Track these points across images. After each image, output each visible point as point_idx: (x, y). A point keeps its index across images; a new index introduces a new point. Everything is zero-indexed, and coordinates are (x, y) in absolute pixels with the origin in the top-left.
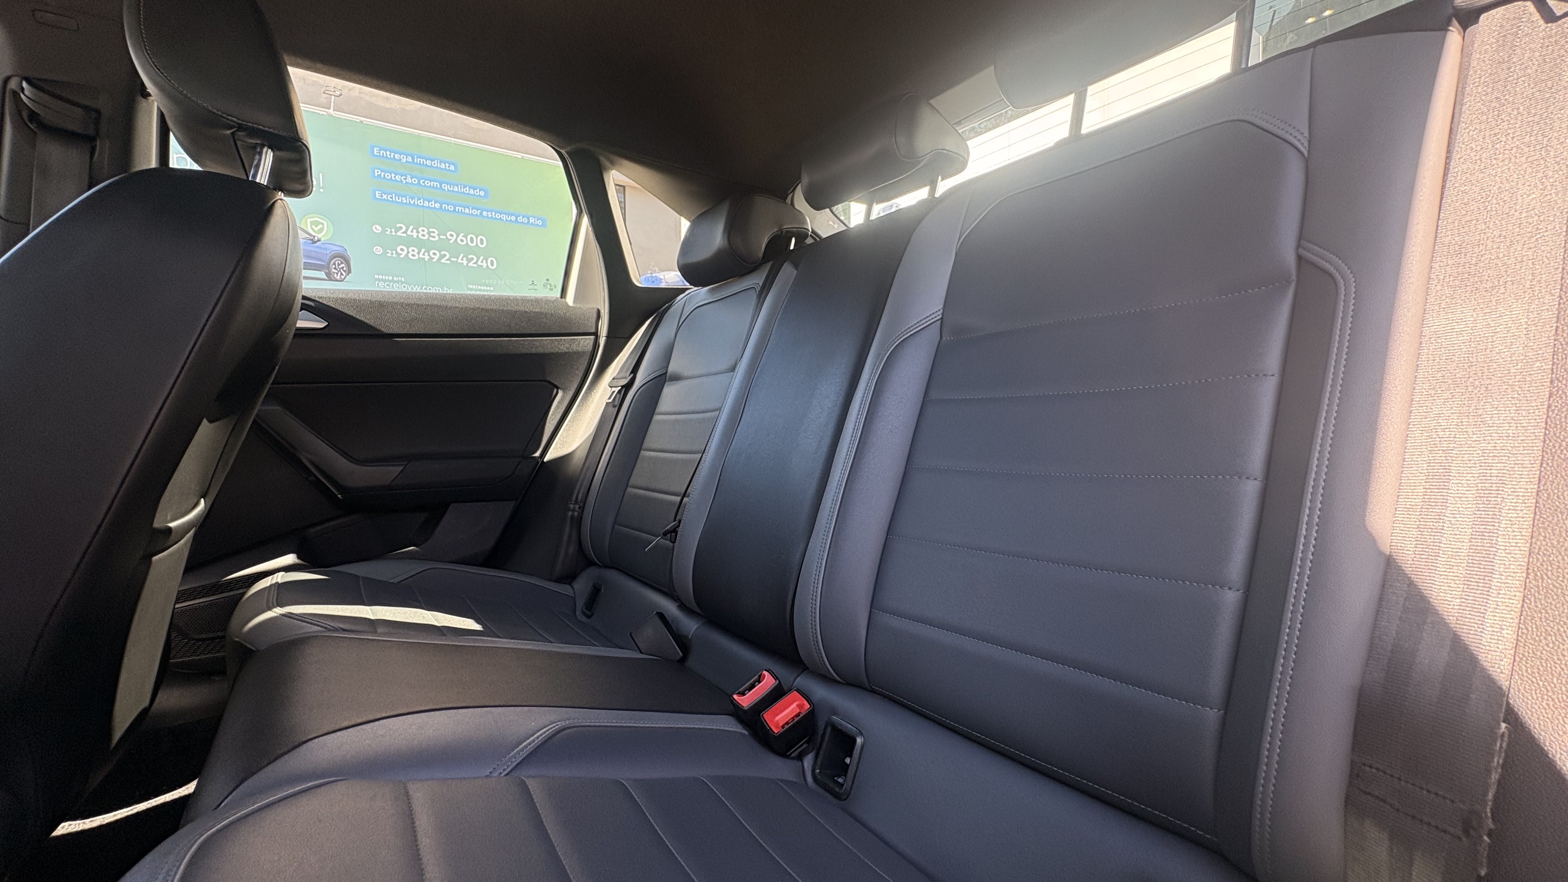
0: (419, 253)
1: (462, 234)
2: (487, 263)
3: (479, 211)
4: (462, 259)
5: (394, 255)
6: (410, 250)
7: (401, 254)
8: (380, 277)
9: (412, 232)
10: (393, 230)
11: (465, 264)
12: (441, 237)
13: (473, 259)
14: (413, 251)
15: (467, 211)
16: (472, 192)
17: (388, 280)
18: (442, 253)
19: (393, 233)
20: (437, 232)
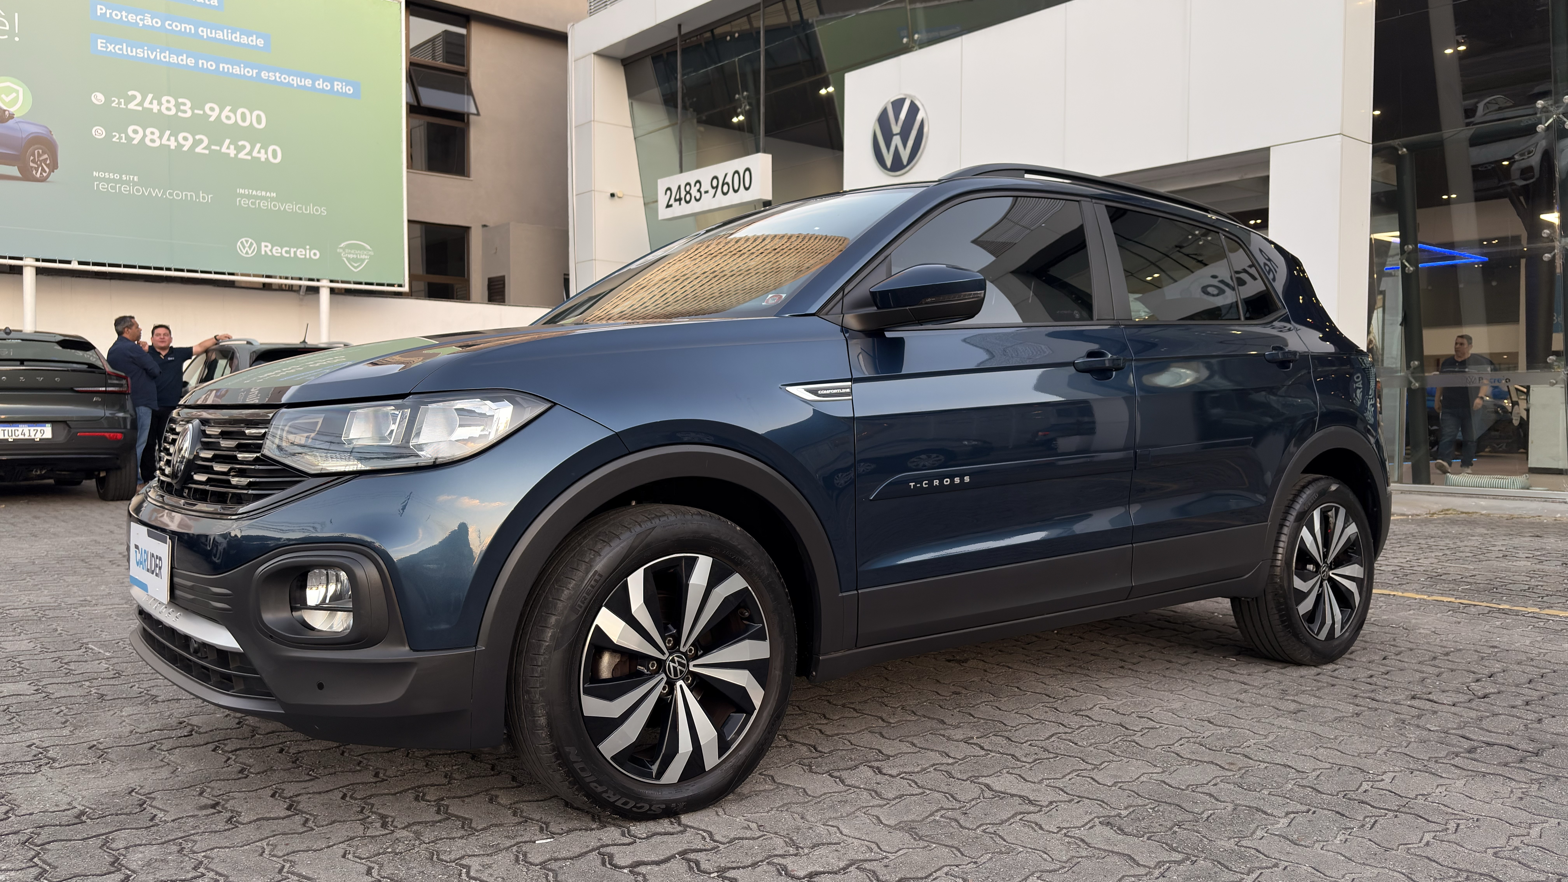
0: (161, 137)
1: (228, 108)
2: (266, 153)
3: (255, 71)
4: (228, 148)
5: (123, 141)
6: (148, 131)
7: (134, 139)
8: (102, 175)
9: (151, 103)
10: (122, 101)
11: (232, 155)
12: (196, 111)
13: (244, 147)
14: (152, 133)
15: (236, 70)
16: (244, 40)
17: (113, 181)
18: (197, 137)
19: (123, 106)
20: (189, 104)
